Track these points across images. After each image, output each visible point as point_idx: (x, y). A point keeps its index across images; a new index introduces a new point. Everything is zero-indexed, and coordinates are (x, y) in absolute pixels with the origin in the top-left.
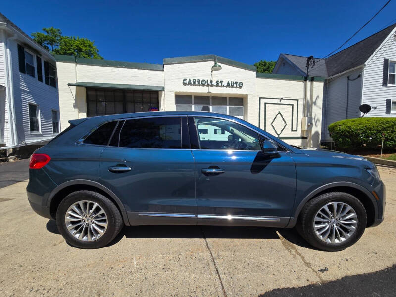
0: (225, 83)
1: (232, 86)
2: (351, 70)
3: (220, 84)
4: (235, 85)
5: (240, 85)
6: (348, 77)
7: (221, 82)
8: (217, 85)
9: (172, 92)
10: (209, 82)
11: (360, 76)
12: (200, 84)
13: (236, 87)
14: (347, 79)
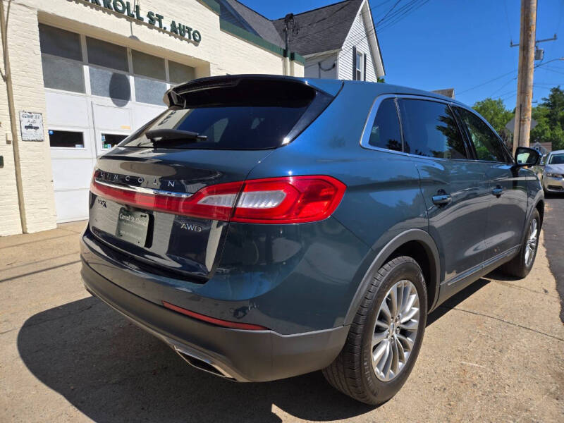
0: (166, 24)
1: (182, 37)
2: (325, 53)
3: (157, 24)
4: (187, 36)
5: (196, 39)
6: (319, 64)
7: (160, 18)
8: (151, 25)
9: (31, 12)
10: (132, 9)
11: (334, 66)
12: (109, 7)
13: (189, 41)
14: (317, 65)
